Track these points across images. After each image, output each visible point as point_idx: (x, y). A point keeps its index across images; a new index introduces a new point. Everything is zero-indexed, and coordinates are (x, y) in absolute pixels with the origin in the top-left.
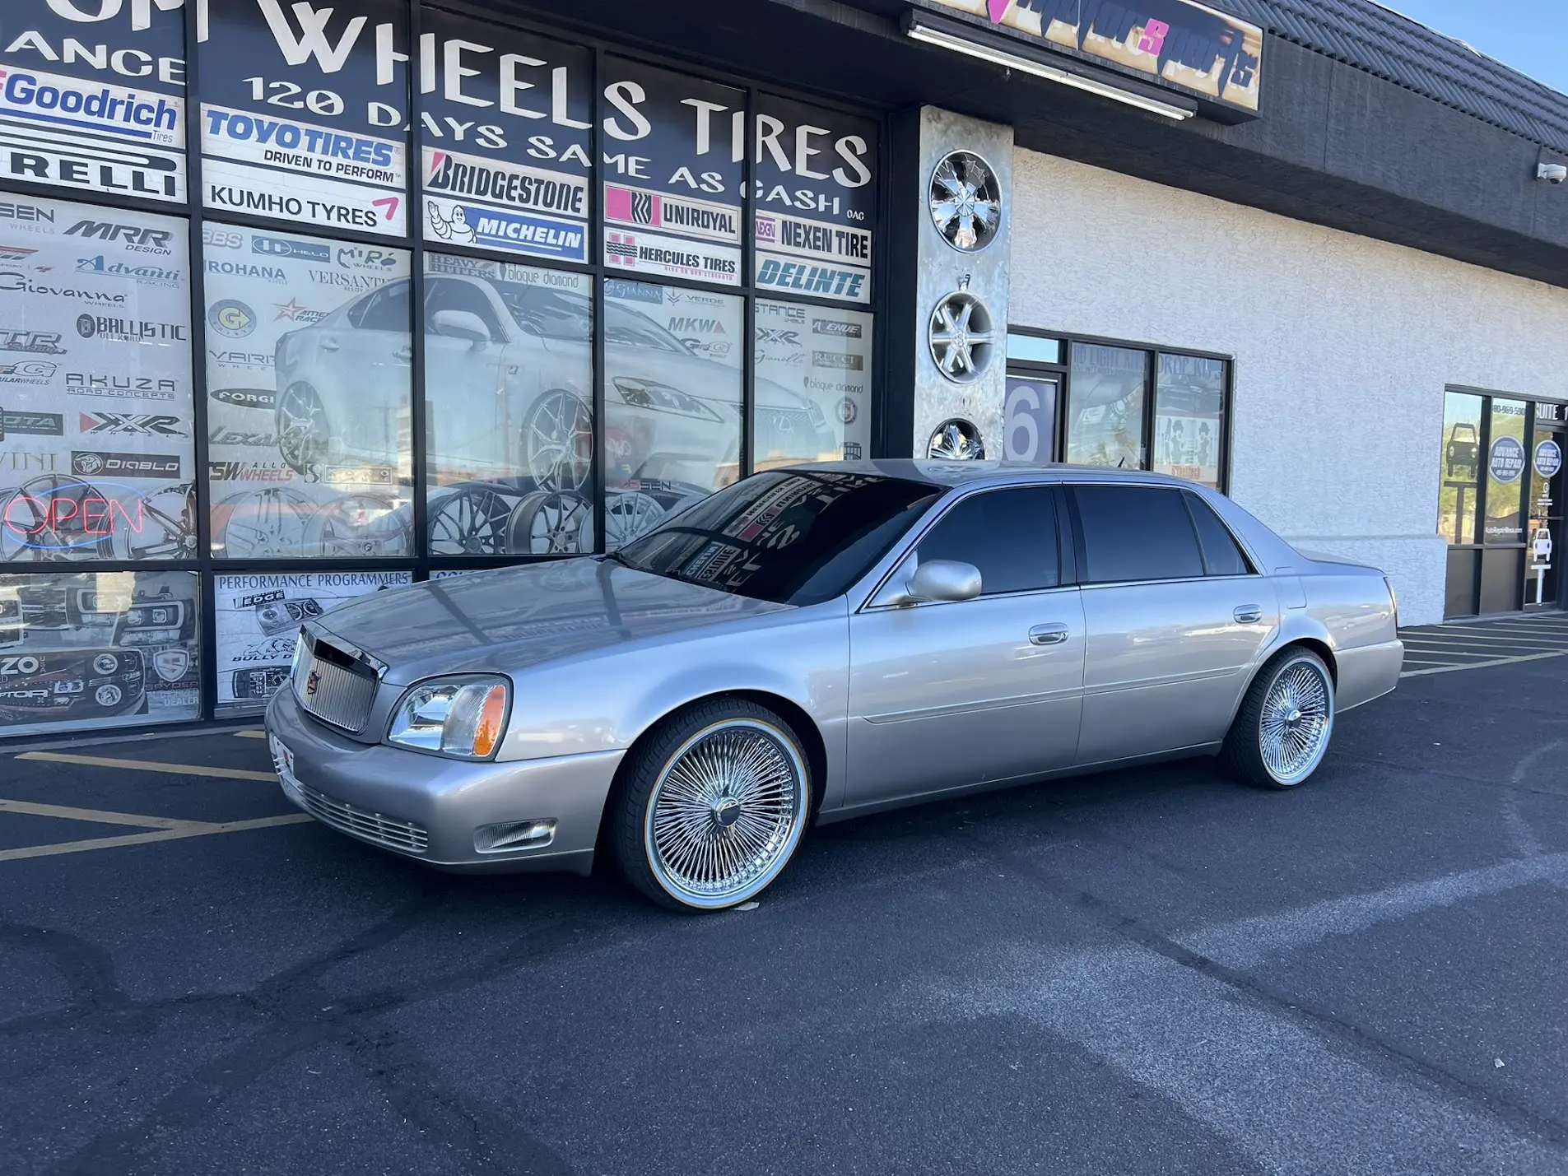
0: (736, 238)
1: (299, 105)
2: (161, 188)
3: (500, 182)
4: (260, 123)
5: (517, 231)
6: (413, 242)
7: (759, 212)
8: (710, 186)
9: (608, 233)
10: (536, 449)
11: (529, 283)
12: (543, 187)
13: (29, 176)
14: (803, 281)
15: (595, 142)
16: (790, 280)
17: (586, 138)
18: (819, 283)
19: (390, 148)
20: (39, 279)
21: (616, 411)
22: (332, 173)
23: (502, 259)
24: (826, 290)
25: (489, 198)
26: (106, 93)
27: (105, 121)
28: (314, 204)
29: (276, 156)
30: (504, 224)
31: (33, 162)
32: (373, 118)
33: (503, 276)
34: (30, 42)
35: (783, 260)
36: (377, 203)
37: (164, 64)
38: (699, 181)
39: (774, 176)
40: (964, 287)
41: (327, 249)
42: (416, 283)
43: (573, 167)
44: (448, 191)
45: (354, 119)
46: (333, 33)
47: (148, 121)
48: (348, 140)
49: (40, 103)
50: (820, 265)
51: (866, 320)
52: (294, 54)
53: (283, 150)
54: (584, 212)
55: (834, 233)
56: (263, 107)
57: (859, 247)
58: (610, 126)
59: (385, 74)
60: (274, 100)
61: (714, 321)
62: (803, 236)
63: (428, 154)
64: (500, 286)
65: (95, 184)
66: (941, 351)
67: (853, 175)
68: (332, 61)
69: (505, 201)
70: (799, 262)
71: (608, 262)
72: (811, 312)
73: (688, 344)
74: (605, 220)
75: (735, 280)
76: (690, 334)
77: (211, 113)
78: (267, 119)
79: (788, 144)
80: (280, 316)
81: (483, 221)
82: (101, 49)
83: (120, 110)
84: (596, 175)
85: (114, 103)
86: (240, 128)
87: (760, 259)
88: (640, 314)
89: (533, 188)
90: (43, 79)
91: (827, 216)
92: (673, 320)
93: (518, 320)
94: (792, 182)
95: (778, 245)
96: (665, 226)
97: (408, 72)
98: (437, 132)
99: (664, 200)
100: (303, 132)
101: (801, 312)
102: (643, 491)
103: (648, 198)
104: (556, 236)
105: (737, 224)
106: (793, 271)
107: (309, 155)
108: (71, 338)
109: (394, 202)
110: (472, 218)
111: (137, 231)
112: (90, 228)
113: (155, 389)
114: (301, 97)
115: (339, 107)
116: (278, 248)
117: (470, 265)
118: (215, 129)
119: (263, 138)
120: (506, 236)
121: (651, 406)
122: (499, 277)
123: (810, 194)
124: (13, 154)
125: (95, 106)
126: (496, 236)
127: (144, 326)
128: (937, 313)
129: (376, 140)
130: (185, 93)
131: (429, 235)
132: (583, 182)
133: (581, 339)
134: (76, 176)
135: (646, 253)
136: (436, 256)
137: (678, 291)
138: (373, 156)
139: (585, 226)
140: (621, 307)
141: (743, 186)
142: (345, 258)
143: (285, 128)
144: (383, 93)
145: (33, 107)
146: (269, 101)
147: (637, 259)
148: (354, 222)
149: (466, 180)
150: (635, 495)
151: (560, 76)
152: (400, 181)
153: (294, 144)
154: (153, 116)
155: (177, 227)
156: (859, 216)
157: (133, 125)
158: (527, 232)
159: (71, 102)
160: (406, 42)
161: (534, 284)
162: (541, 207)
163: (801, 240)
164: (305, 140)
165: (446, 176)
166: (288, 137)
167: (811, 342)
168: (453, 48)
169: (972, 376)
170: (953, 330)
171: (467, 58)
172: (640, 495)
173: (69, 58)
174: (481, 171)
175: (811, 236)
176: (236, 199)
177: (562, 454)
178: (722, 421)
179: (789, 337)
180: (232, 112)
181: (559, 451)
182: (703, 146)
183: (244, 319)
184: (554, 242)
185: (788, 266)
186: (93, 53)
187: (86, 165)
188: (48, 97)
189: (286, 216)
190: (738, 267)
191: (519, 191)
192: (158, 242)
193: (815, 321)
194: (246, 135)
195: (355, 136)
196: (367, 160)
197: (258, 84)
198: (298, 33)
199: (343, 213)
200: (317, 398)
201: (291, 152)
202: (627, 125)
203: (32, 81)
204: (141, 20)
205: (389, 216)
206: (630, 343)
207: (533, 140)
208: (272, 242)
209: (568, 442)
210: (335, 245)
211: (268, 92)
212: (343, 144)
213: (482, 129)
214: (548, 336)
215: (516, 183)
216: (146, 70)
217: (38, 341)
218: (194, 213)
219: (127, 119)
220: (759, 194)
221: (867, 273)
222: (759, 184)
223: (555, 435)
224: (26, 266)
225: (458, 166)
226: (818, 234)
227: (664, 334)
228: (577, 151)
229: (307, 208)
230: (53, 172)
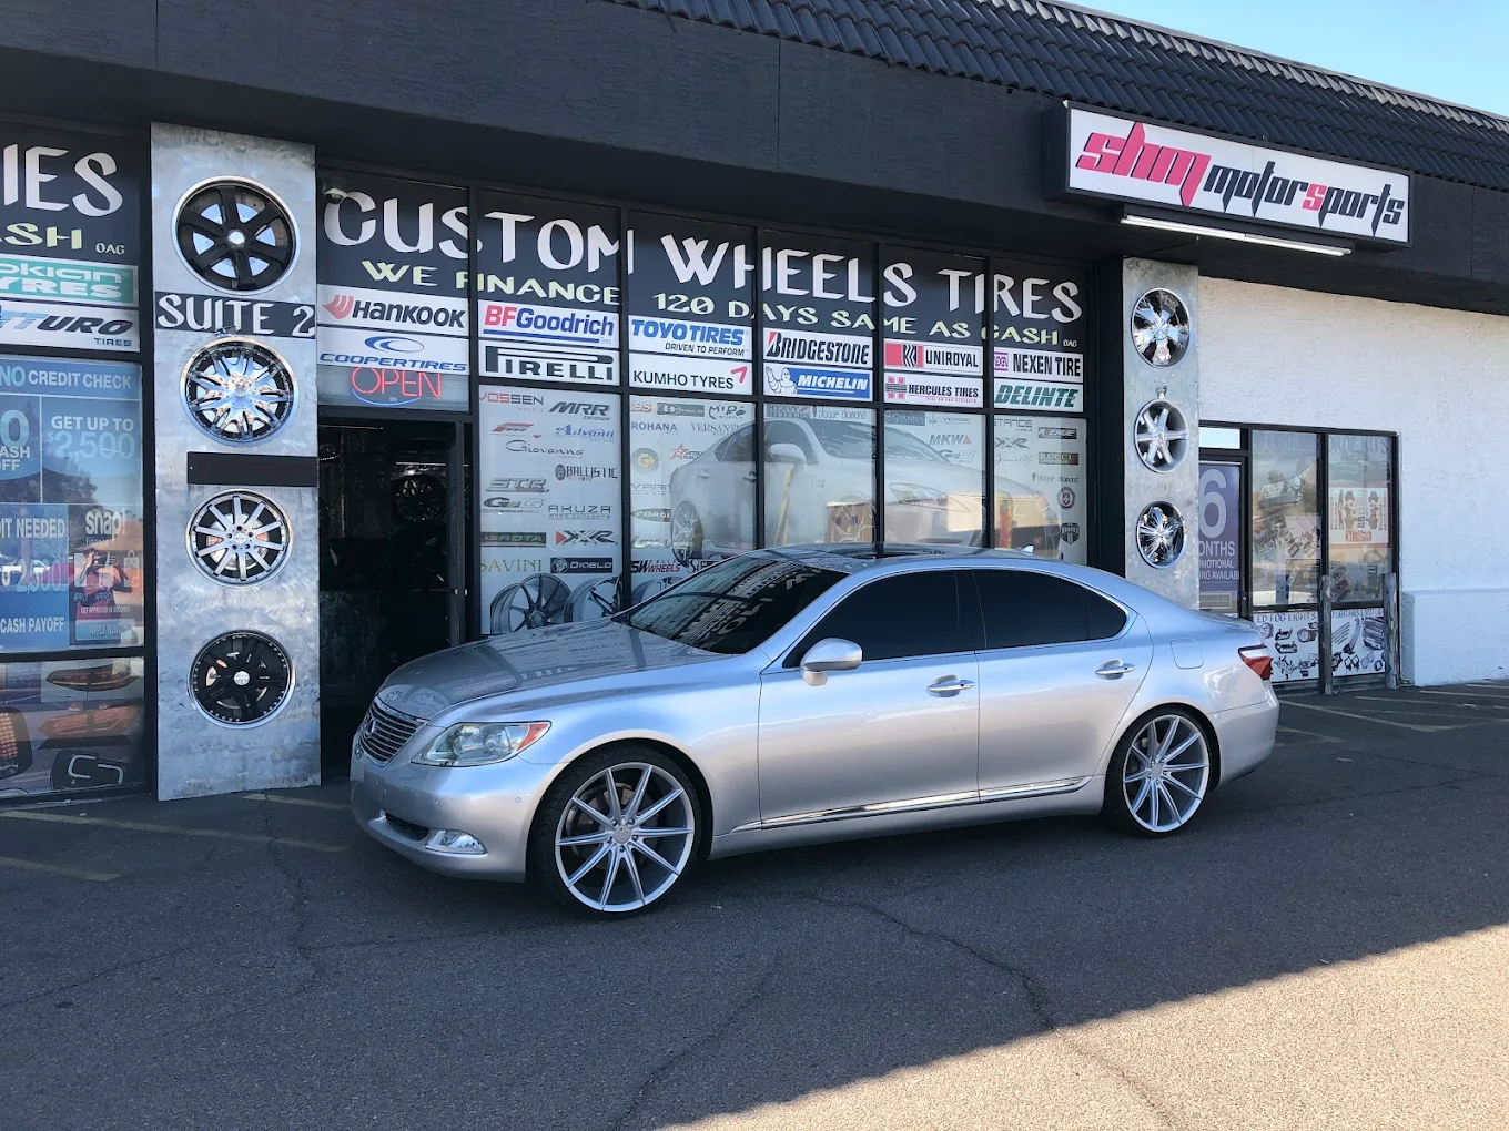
0: (979, 371)
1: (686, 309)
2: (605, 376)
3: (813, 348)
4: (662, 324)
5: (824, 382)
6: (758, 397)
7: (996, 349)
8: (960, 333)
9: (887, 375)
11: (833, 419)
12: (842, 348)
13: (529, 375)
14: (1030, 399)
15: (878, 311)
16: (1018, 399)
17: (870, 308)
18: (1042, 399)
19: (742, 332)
20: (535, 443)
21: (892, 509)
22: (707, 354)
23: (814, 403)
24: (1048, 404)
25: (806, 360)
26: (573, 315)
27: (572, 334)
29: (673, 346)
30: (815, 377)
31: (531, 366)
32: (732, 313)
33: (815, 416)
34: (530, 287)
35: (1014, 384)
36: (733, 372)
37: (607, 291)
38: (952, 330)
39: (1007, 320)
40: (1162, 395)
41: (702, 407)
42: (758, 425)
43: (862, 331)
44: (779, 358)
45: (720, 315)
46: (707, 257)
47: (598, 331)
48: (716, 330)
49: (536, 326)
50: (1043, 385)
51: (1081, 426)
52: (684, 275)
53: (677, 342)
54: (870, 364)
55: (1053, 359)
56: (665, 314)
57: (1073, 368)
58: (889, 298)
59: (740, 281)
60: (671, 308)
61: (963, 436)
62: (1030, 364)
63: (767, 331)
64: (814, 424)
65: (567, 378)
66: (1144, 448)
67: (1067, 312)
68: (706, 277)
69: (816, 361)
70: (1026, 384)
71: (887, 399)
72: (1036, 420)
73: (944, 455)
74: (886, 367)
75: (979, 402)
76: (947, 446)
77: (634, 322)
78: (667, 322)
79: (1017, 293)
80: (674, 456)
81: (802, 377)
82: (571, 286)
83: (582, 325)
84: (878, 336)
85: (578, 321)
86: (651, 330)
87: (998, 384)
88: (909, 435)
89: (835, 350)
90: (538, 310)
91: (1048, 347)
92: (932, 437)
93: (824, 446)
94: (1021, 323)
95: (1011, 373)
96: (927, 367)
97: (755, 277)
98: (772, 317)
99: (926, 348)
100: (688, 327)
101: (1029, 424)
103: (915, 348)
104: (850, 383)
105: (979, 361)
106: (1023, 392)
107: (692, 343)
108: (551, 481)
109: (744, 370)
110: (795, 376)
111: (590, 406)
112: (563, 407)
113: (599, 512)
114: (688, 304)
115: (711, 309)
116: (672, 409)
117: (793, 410)
118: (636, 333)
119: (664, 336)
120: (817, 386)
121: (917, 503)
122: (812, 417)
123: (1035, 331)
124: (521, 362)
125: (567, 325)
126: (810, 387)
127: (593, 470)
128: (1140, 418)
129: (733, 328)
130: (619, 310)
131: (768, 392)
132: (869, 341)
133: (867, 457)
134: (556, 373)
135: (913, 389)
136: (771, 405)
137: (937, 415)
138: (732, 339)
139: (871, 373)
140: (898, 432)
141: (984, 330)
142: (714, 413)
143: (678, 326)
144: (738, 295)
145: (531, 330)
146: (669, 309)
147: (907, 394)
149: (791, 349)
151: (853, 265)
152: (748, 355)
153: (683, 337)
154: (600, 328)
155: (613, 400)
156: (1072, 344)
157: (589, 335)
158: (831, 382)
159: (554, 323)
160: (754, 258)
161: (835, 419)
162: (840, 363)
163: (1028, 367)
164: (689, 333)
165: (778, 347)
166: (680, 332)
167: (1038, 445)
168: (783, 256)
169: (1171, 467)
170: (1154, 431)
171: (792, 262)
173: (552, 295)
174: (801, 340)
175: (1036, 364)
176: (648, 379)
179: (1020, 443)
180: (646, 319)
182: (954, 304)
183: (652, 460)
184: (849, 387)
185: (1018, 388)
186: (566, 289)
187: (561, 365)
188: (540, 322)
189: (678, 387)
190: (980, 393)
191: (826, 353)
192: (602, 413)
193: (1040, 429)
194: (653, 335)
195: (720, 326)
196: (728, 342)
197: (662, 297)
198: (686, 260)
199: (713, 380)
200: (695, 512)
202: (900, 296)
203: (531, 312)
204: (594, 265)
207: (835, 315)
208: (669, 406)
210: (707, 403)
211: (668, 303)
212: (713, 333)
213: (801, 311)
214: (845, 457)
215: (824, 347)
216: (596, 297)
217: (533, 485)
218: (624, 391)
219: (585, 332)
220: (996, 335)
221: (1080, 388)
222: (996, 328)
224: (527, 435)
225: (785, 340)
226: (1041, 361)
227: (927, 449)
228: (865, 319)
229: (690, 380)
230: (543, 370)
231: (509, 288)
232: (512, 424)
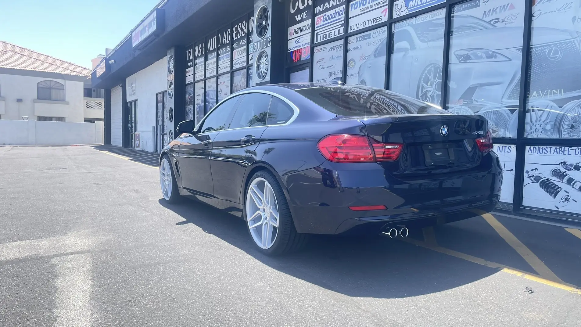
2: (342, 32)
4: (359, 2)
5: (421, 1)
6: (390, 21)
10: (422, 91)
11: (424, 21)
13: (325, 40)
20: (325, 65)
21: (455, 67)
22: (373, 8)
23: (415, 14)
26: (335, 11)
27: (335, 19)
28: (368, 21)
29: (362, 10)
33: (415, 22)
36: (382, 12)
49: (327, 20)
61: (508, 4)
64: (415, 27)
65: (333, 37)
73: (492, 22)
76: (495, 16)
77: (351, 5)
81: (411, 2)
83: (337, 14)
86: (356, 6)
88: (469, 16)
90: (328, 13)
92: (485, 12)
93: (419, 38)
102: (465, 105)
107: (369, 5)
109: (386, 10)
110: (408, 3)
111: (338, 46)
112: (331, 49)
116: (361, 39)
117: (406, 23)
118: (352, 9)
119: (360, 7)
121: (471, 61)
125: (334, 16)
126: (414, 6)
127: (337, 72)
131: (394, 17)
133: (442, 38)
134: (330, 36)
136: (395, 23)
140: (460, 16)
142: (374, 36)
145: (326, 22)
148: (377, 22)
150: (460, 107)
152: (388, 1)
153: (366, 4)
154: (342, 13)
155: (343, 42)
157: (339, 17)
159: (331, 17)
161: (426, 20)
164: (368, 1)
172: (463, 107)
173: (331, 6)
176: (354, 28)
177: (432, 92)
178: (510, 60)
180: (355, 2)
181: (430, 91)
183: (353, 64)
187: (332, 32)
188: (328, 18)
189: (362, 28)
192: (341, 47)
194: (356, 8)
199: (374, 20)
201: (365, 7)
205: (385, 16)
206: (462, 32)
208: (360, 37)
209: (434, 86)
210: (372, 32)
214: (429, 41)
218: (346, 36)
223: (429, 84)
224: (323, 63)
227: (480, 22)
229: (367, 22)
230: (327, 37)
231: (321, 10)
232: (321, 59)
